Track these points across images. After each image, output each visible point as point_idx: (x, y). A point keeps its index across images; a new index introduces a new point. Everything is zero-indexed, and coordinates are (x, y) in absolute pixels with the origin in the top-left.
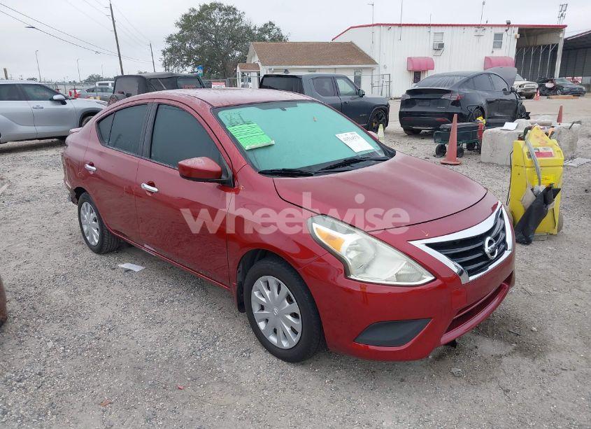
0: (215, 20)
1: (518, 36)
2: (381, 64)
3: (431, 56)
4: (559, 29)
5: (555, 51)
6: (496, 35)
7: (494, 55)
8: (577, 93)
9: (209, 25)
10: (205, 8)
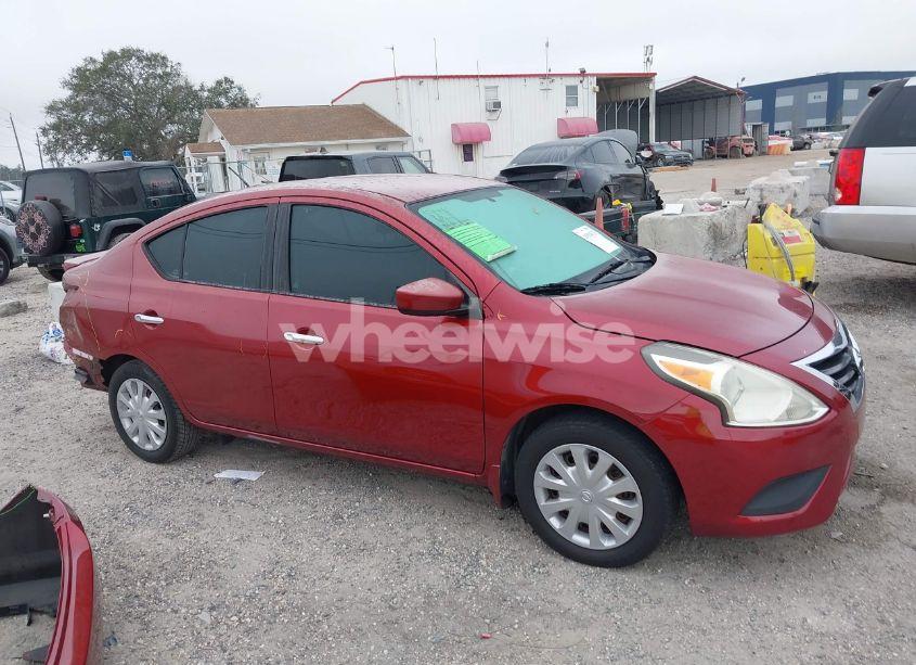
0: (131, 76)
1: (597, 89)
2: (415, 136)
3: (484, 121)
4: (647, 78)
5: (646, 106)
6: (567, 87)
7: (569, 115)
8: (683, 163)
9: (122, 82)
10: (111, 57)
